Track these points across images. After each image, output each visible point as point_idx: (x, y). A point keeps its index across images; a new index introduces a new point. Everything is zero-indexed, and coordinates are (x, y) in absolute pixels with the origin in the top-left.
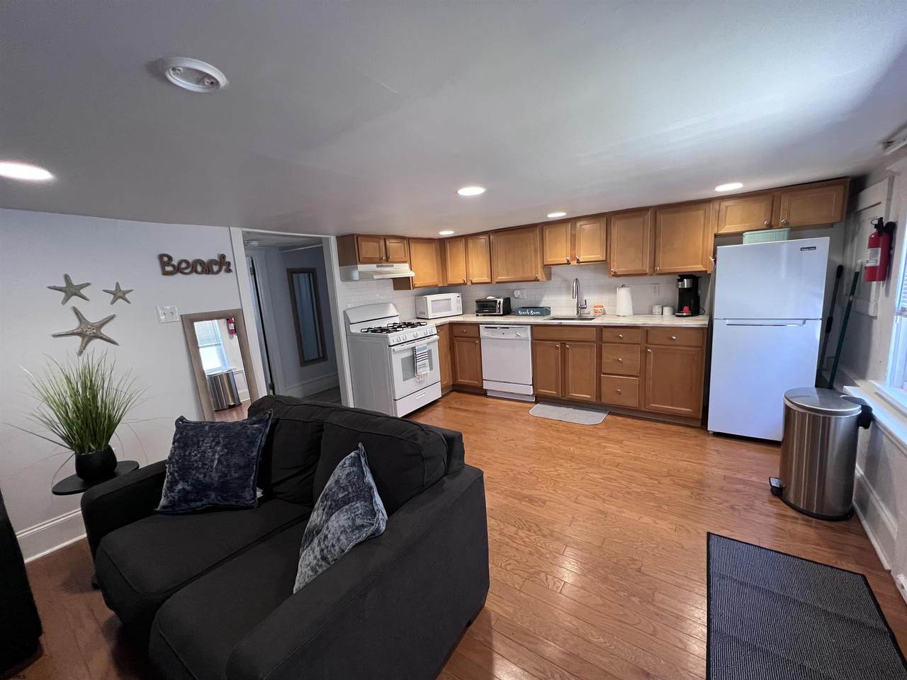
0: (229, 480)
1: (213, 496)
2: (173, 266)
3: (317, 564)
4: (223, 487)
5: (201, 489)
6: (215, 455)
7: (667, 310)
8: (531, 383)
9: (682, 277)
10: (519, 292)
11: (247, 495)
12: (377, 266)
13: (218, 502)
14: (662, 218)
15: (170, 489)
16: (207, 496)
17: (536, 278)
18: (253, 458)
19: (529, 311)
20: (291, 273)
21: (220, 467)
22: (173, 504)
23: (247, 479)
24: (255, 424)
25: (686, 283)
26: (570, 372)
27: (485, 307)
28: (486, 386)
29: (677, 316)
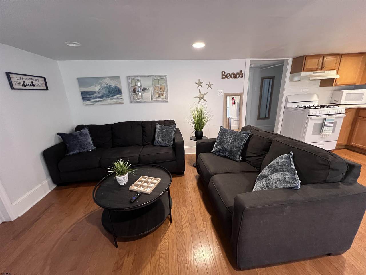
0: (233, 150)
1: (227, 153)
2: (225, 76)
3: (264, 187)
4: (231, 152)
5: (225, 150)
6: (230, 140)
11: (237, 156)
12: (314, 73)
13: (228, 156)
15: (216, 147)
16: (225, 153)
18: (241, 146)
20: (263, 79)
21: (231, 145)
22: (216, 152)
23: (238, 152)
24: (244, 134)
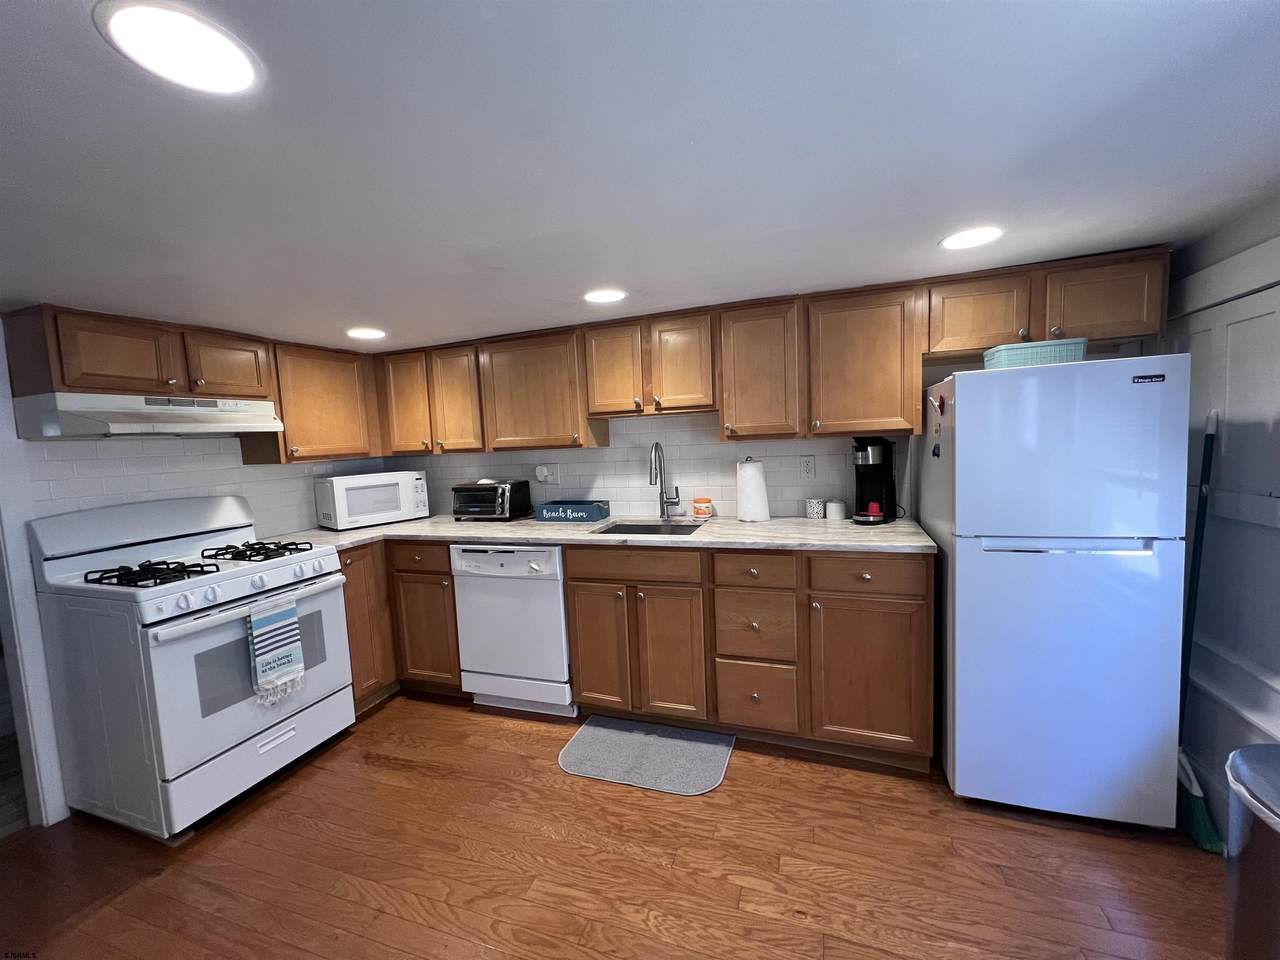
7: (835, 510)
8: (566, 678)
9: (862, 441)
10: (545, 470)
12: (148, 402)
14: (820, 318)
17: (575, 440)
19: (565, 511)
25: (871, 455)
26: (650, 655)
27: (474, 502)
28: (469, 684)
29: (857, 523)
